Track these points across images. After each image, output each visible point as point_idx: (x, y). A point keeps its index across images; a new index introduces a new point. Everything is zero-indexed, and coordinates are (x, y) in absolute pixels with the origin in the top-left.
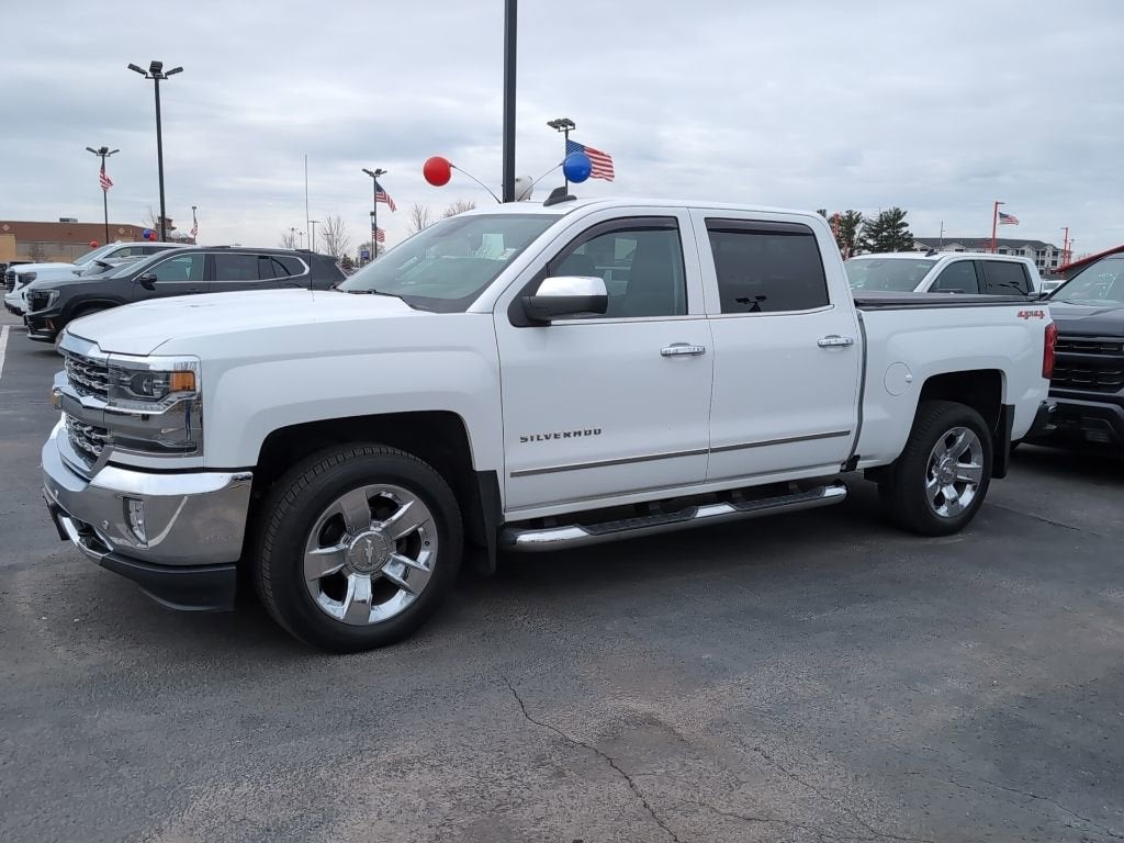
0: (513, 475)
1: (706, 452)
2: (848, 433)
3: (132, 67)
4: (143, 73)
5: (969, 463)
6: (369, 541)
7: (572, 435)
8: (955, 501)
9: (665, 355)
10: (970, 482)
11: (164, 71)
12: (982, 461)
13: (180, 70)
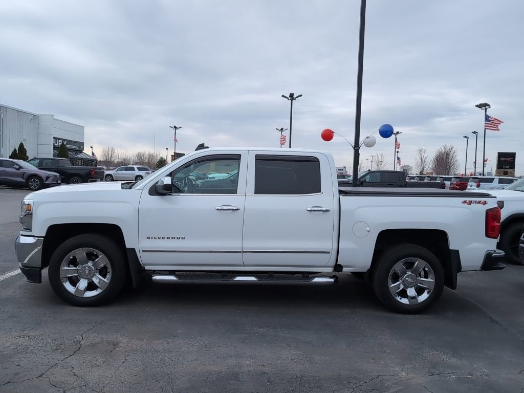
0: (143, 251)
1: (240, 252)
2: (329, 253)
3: (283, 96)
4: (287, 98)
5: (427, 278)
6: (87, 268)
7: (171, 238)
8: (414, 298)
9: (218, 209)
10: (427, 289)
11: (295, 96)
12: (434, 278)
13: (301, 96)
